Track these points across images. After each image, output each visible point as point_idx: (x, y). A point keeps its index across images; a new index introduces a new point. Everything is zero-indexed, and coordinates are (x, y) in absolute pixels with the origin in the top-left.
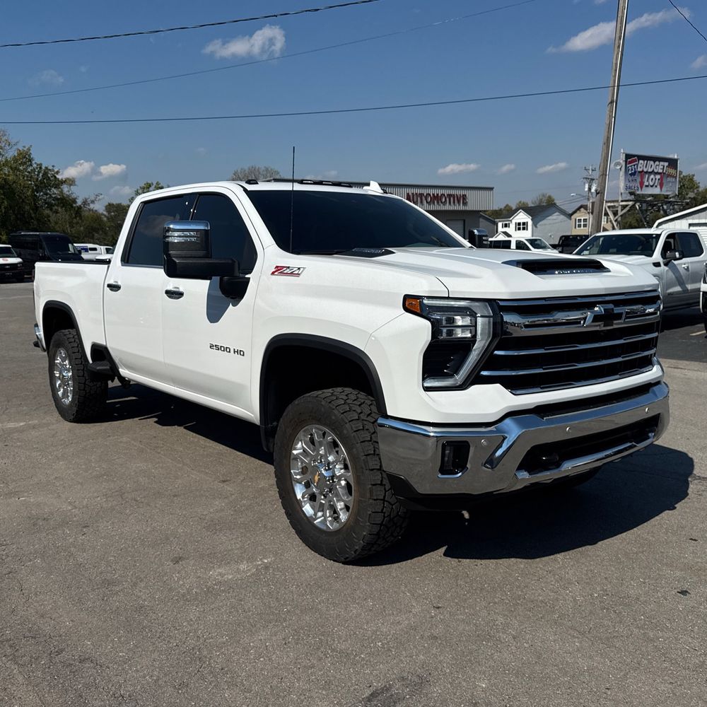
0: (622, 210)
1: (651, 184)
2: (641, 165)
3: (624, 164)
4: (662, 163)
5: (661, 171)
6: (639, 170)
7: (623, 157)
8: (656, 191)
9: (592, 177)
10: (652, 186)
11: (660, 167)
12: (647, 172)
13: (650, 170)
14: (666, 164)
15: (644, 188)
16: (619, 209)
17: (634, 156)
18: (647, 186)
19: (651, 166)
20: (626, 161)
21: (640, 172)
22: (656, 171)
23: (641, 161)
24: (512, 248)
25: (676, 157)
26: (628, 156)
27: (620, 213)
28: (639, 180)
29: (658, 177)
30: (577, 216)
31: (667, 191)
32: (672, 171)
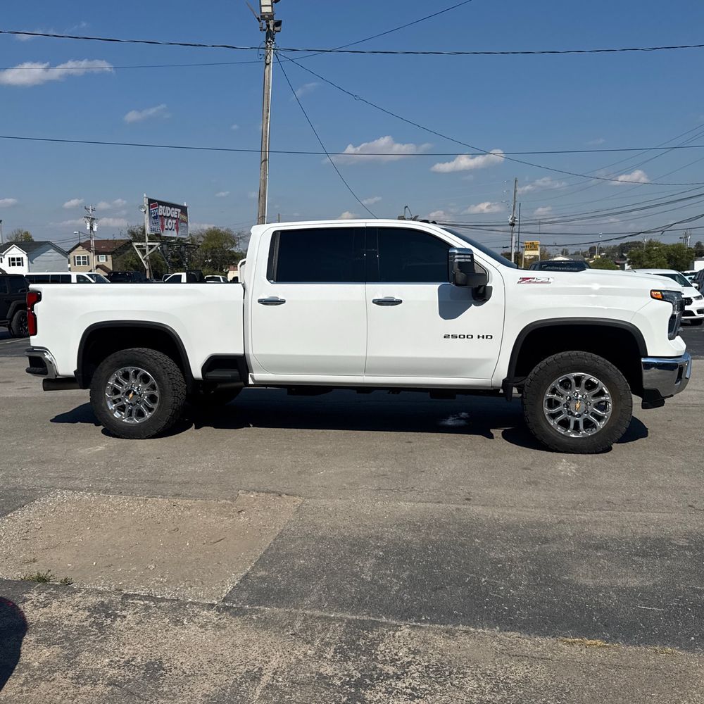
0: (149, 250)
1: (170, 227)
2: (161, 210)
3: (147, 207)
4: (176, 210)
5: (176, 216)
6: (160, 214)
7: (146, 201)
8: (174, 234)
9: (93, 217)
10: (170, 230)
11: (175, 213)
12: (165, 217)
13: (168, 215)
14: (179, 211)
15: (165, 231)
16: (147, 249)
17: (155, 201)
18: (167, 229)
19: (168, 212)
20: (149, 205)
21: (160, 216)
22: (172, 216)
23: (161, 206)
24: (72, 282)
25: (185, 205)
26: (150, 201)
27: (148, 253)
28: (160, 223)
29: (174, 221)
30: (76, 253)
31: (182, 235)
32: (183, 217)
